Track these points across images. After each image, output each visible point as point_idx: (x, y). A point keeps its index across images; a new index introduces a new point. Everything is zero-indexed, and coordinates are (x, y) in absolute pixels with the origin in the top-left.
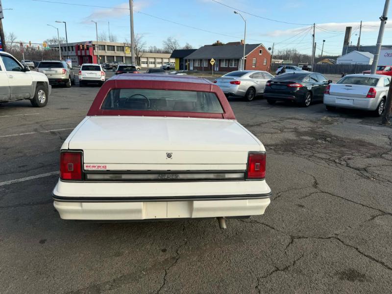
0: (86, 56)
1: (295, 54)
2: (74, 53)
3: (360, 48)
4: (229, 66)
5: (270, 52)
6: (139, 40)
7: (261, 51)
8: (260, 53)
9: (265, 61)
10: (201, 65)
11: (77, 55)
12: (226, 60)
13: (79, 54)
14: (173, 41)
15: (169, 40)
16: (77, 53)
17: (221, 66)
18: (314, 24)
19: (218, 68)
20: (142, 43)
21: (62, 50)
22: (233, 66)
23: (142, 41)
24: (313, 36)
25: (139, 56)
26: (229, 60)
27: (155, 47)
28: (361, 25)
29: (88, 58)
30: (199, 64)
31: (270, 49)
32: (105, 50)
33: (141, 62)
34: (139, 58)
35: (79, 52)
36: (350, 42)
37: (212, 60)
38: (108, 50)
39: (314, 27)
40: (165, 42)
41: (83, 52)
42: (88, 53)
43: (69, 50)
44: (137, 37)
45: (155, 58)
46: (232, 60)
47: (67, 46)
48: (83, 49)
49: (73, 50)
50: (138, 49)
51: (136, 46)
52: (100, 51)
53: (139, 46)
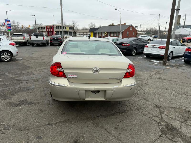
2: (45, 30)
3: (184, 26)
4: (115, 35)
5: (136, 28)
6: (75, 23)
7: (131, 28)
8: (131, 29)
9: (134, 33)
10: (102, 35)
11: (46, 31)
12: (114, 33)
13: (47, 31)
14: (93, 24)
15: (92, 24)
16: (46, 30)
18: (159, 14)
21: (39, 29)
22: (117, 36)
24: (159, 20)
25: (75, 31)
27: (85, 27)
28: (186, 14)
29: (51, 32)
31: (136, 27)
32: (59, 28)
33: (76, 34)
34: (76, 32)
35: (47, 30)
36: (180, 23)
38: (61, 29)
39: (159, 16)
40: (89, 24)
41: (49, 30)
42: (51, 30)
43: (43, 29)
44: (74, 22)
45: (83, 32)
46: (116, 33)
47: (42, 27)
48: (49, 28)
49: (45, 29)
50: (75, 28)
51: (74, 26)
52: (57, 29)
53: (75, 26)
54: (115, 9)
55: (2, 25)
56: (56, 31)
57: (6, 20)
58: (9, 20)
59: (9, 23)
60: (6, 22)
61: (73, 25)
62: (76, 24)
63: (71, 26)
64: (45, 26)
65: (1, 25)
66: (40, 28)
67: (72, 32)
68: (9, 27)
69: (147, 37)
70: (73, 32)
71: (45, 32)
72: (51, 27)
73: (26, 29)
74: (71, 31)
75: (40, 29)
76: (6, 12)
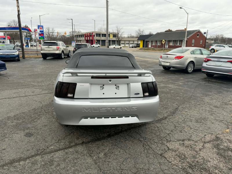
0: (90, 40)
1: (222, 38)
2: (84, 39)
4: (175, 45)
5: (205, 35)
7: (198, 34)
8: (198, 36)
9: (201, 42)
10: (156, 44)
12: (173, 41)
13: (86, 39)
14: (141, 30)
15: (139, 30)
16: (85, 38)
17: (170, 45)
19: (167, 46)
20: (122, 32)
21: (76, 37)
22: (178, 45)
23: (122, 31)
25: (120, 40)
26: (175, 41)
30: (155, 44)
31: (205, 33)
32: (100, 36)
33: (121, 43)
34: (120, 41)
35: (86, 38)
37: (163, 40)
38: (102, 36)
40: (136, 31)
41: (88, 38)
42: (91, 39)
43: (81, 37)
44: (119, 29)
45: (129, 41)
46: (177, 41)
47: (80, 34)
48: (88, 36)
49: (83, 37)
50: (119, 36)
51: (118, 34)
52: (98, 37)
53: (120, 34)
54: (181, 8)
55: (34, 32)
56: (96, 40)
57: (39, 26)
58: (42, 26)
59: (42, 30)
60: (39, 29)
61: (117, 32)
62: (121, 30)
63: (115, 33)
64: (83, 33)
65: (32, 31)
66: (77, 35)
67: (115, 41)
68: (42, 34)
69: (225, 47)
70: (117, 41)
71: (83, 41)
72: (90, 35)
73: (62, 37)
74: (114, 39)
75: (78, 37)
76: (40, 16)
